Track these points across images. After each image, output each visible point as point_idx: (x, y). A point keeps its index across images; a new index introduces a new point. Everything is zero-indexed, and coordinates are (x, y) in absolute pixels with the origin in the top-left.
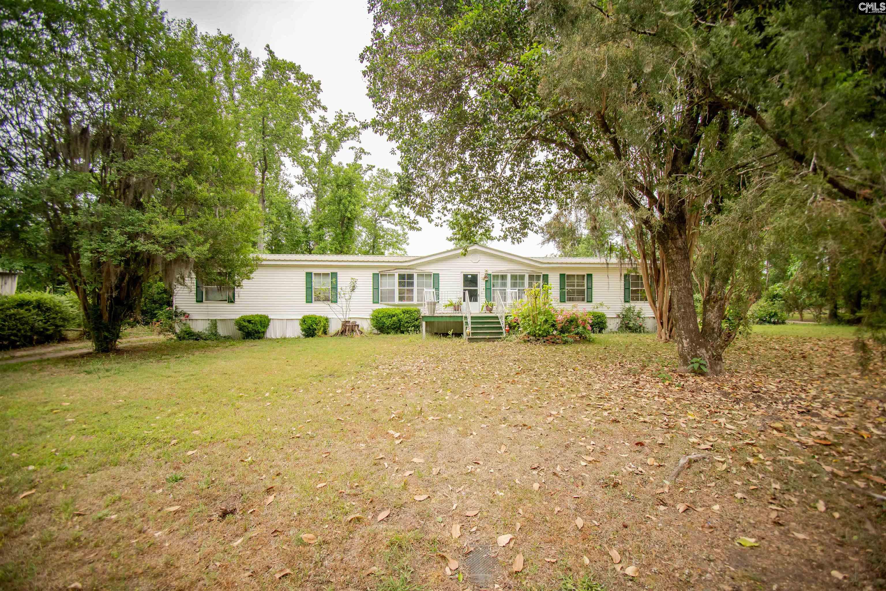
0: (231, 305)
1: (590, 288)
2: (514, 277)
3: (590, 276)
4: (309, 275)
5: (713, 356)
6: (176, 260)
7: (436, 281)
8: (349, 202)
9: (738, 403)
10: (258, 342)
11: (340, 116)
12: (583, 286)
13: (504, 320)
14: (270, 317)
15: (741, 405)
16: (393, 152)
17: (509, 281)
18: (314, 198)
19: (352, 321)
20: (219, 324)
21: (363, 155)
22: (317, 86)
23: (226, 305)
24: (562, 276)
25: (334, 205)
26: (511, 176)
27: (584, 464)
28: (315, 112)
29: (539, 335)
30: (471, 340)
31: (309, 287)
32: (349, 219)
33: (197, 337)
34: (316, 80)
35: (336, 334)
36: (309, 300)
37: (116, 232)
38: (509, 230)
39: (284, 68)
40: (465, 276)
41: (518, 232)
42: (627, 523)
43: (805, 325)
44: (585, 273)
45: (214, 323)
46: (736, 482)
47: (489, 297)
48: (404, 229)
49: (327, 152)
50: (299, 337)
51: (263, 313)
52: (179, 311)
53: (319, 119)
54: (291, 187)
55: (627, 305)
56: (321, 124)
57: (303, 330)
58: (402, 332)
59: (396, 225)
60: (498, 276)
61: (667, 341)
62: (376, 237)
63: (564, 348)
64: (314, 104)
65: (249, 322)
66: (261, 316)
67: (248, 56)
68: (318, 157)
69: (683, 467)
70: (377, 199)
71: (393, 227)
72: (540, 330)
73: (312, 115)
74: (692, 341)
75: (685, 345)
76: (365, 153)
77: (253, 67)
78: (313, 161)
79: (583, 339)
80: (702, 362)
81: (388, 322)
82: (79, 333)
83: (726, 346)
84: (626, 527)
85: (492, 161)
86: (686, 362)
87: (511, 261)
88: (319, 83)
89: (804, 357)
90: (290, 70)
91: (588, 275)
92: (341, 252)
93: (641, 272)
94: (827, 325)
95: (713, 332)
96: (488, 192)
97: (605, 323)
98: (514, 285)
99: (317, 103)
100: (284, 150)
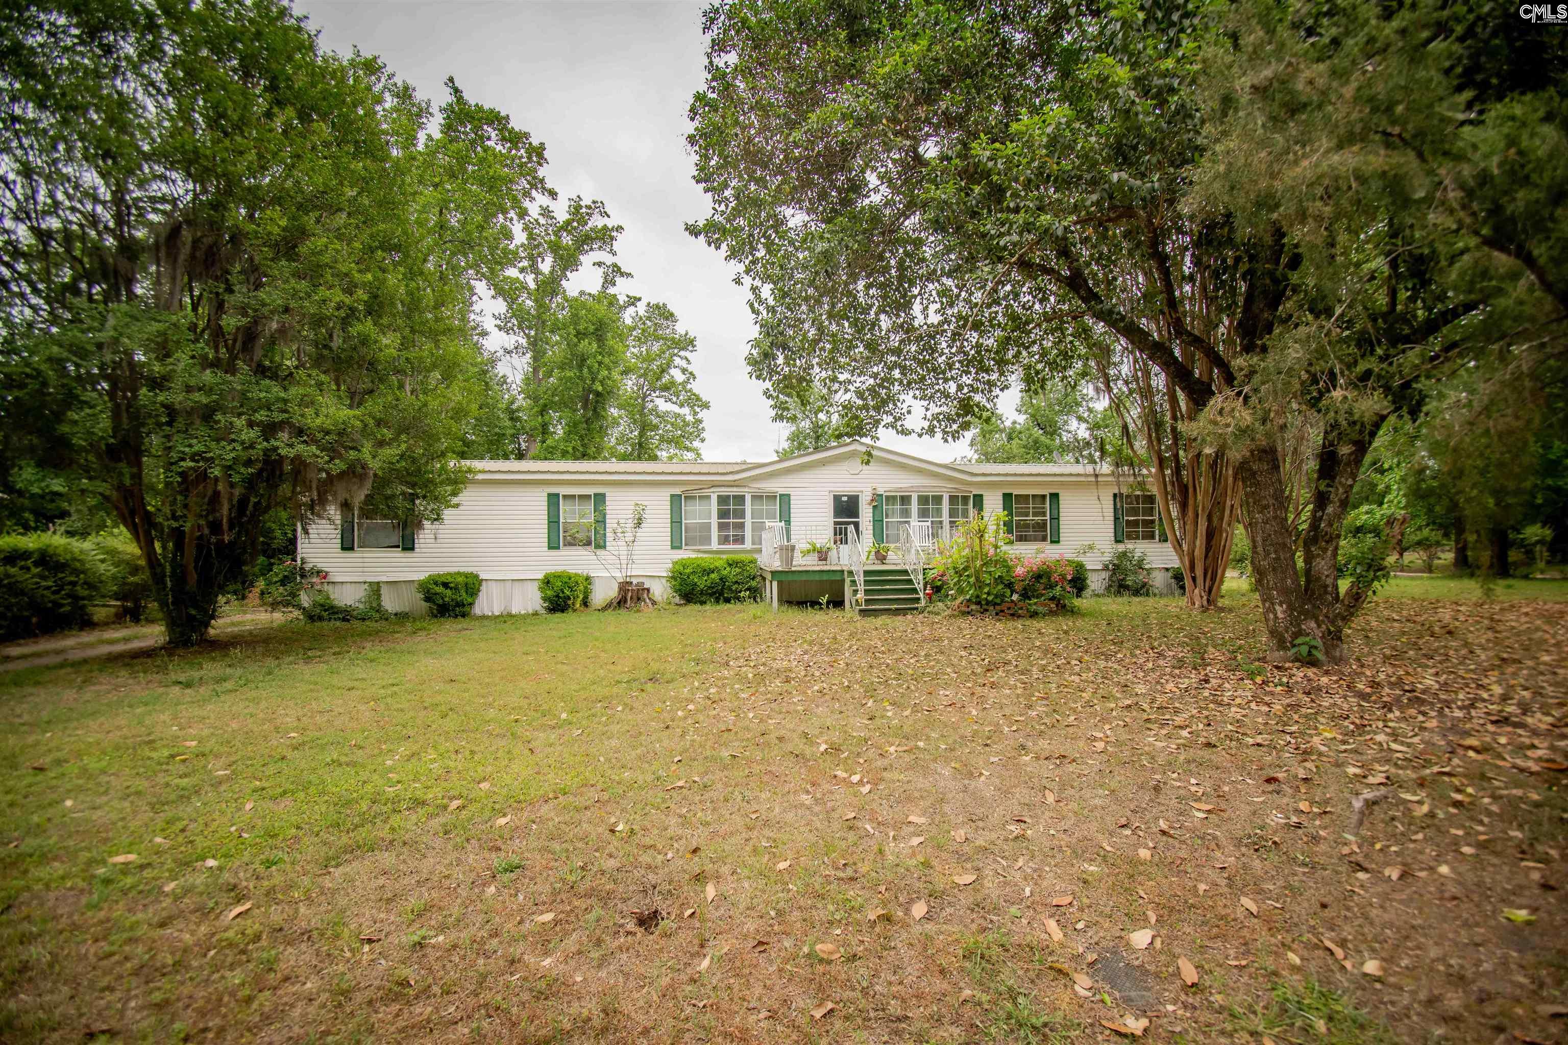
0: (408, 554)
1: (1056, 518)
2: (923, 500)
3: (1055, 496)
4: (553, 499)
5: (1330, 632)
6: (342, 475)
7: (785, 507)
8: (600, 363)
9: (1390, 710)
10: (462, 623)
11: (578, 208)
12: (1044, 514)
13: (921, 577)
14: (483, 576)
15: (1397, 713)
16: (738, 281)
17: (914, 507)
18: (528, 355)
19: (635, 581)
20: (384, 591)
21: (619, 280)
22: (538, 152)
23: (397, 555)
24: (1007, 497)
25: (571, 368)
26: (941, 323)
27: (1201, 815)
28: (533, 199)
29: (988, 603)
30: (864, 613)
31: (553, 521)
32: (598, 394)
33: (345, 615)
34: (535, 142)
35: (608, 607)
36: (553, 545)
37: (240, 422)
38: (936, 417)
39: (479, 120)
40: (837, 498)
41: (954, 421)
42: (1325, 900)
43: (1412, 578)
44: (1046, 492)
45: (375, 589)
46: (1453, 831)
47: (879, 535)
48: (696, 413)
49: (552, 273)
50: (536, 614)
51: (470, 570)
52: (308, 567)
53: (538, 210)
54: (484, 334)
55: (1121, 548)
56: (542, 221)
57: (545, 599)
58: (728, 601)
59: (682, 406)
60: (894, 497)
61: (1204, 609)
62: (645, 427)
63: (1036, 624)
64: (533, 186)
65: (446, 585)
66: (467, 575)
67: (410, 97)
68: (535, 280)
69: (1362, 813)
70: (648, 359)
71: (676, 409)
72: (988, 594)
73: (527, 204)
74: (1291, 608)
75: (1280, 615)
76: (622, 274)
77: (419, 116)
78: (525, 287)
79: (1061, 608)
80: (1313, 643)
81: (702, 583)
82: (113, 610)
83: (1352, 614)
84: (1324, 906)
85: (904, 296)
86: (1281, 645)
87: (920, 471)
88: (542, 147)
89: (1450, 633)
90: (490, 123)
91: (1051, 495)
92: (584, 456)
93: (1155, 490)
94: (1452, 577)
95: (1326, 592)
96: (897, 352)
97: (1085, 579)
98: (923, 514)
99: (538, 183)
100: (476, 266)
